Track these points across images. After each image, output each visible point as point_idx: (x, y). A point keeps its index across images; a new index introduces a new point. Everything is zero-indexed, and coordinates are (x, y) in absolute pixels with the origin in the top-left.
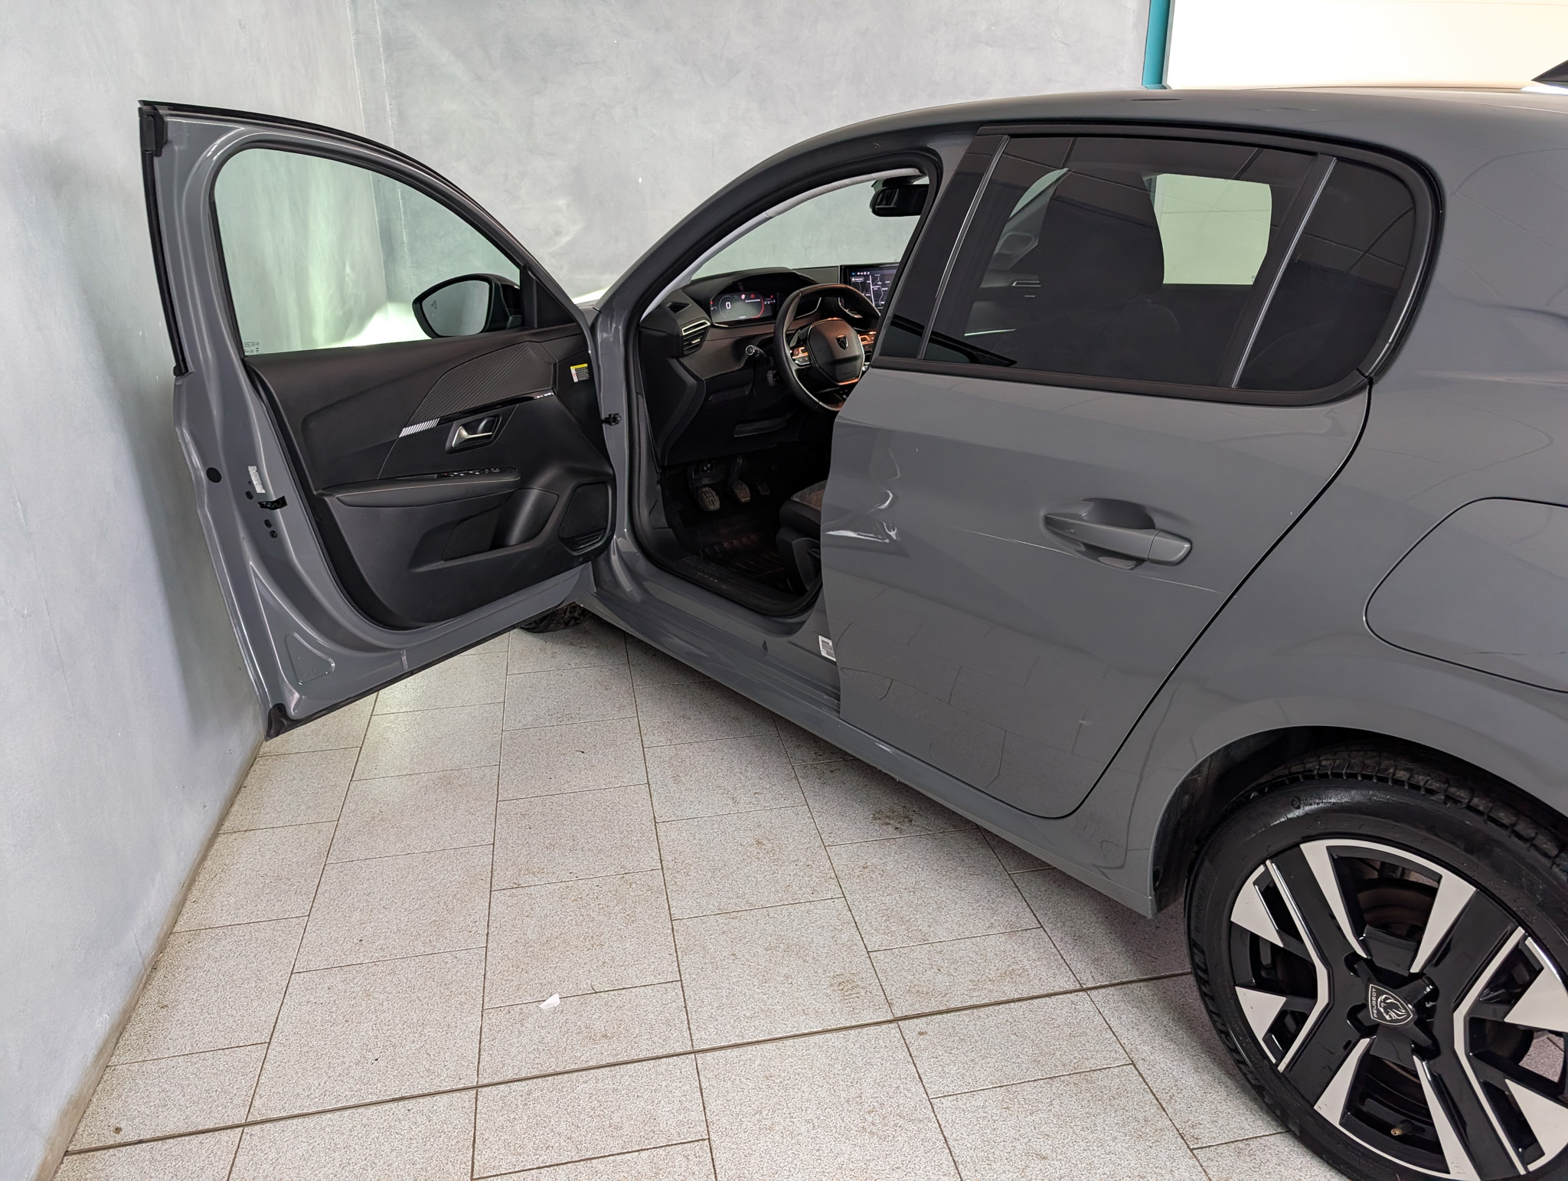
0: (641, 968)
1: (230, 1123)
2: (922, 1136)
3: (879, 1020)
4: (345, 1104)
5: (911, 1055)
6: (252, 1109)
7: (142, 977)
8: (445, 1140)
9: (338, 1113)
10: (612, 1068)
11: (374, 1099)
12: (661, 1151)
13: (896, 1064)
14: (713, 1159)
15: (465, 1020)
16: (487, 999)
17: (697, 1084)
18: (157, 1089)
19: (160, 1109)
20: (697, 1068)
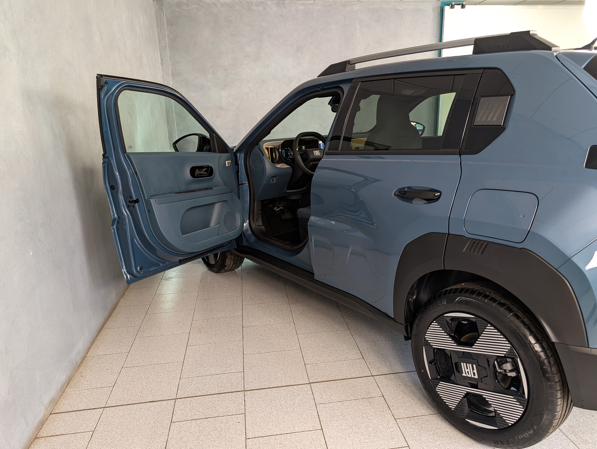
0: (231, 368)
1: (100, 407)
2: (311, 414)
3: (305, 383)
4: (135, 403)
5: (312, 393)
6: (107, 403)
7: (76, 368)
8: (164, 412)
9: (132, 405)
10: (218, 395)
11: (144, 401)
12: (230, 416)
13: (307, 395)
14: (245, 419)
15: (174, 381)
16: (182, 376)
17: (244, 399)
18: (79, 398)
19: (79, 403)
20: (245, 395)
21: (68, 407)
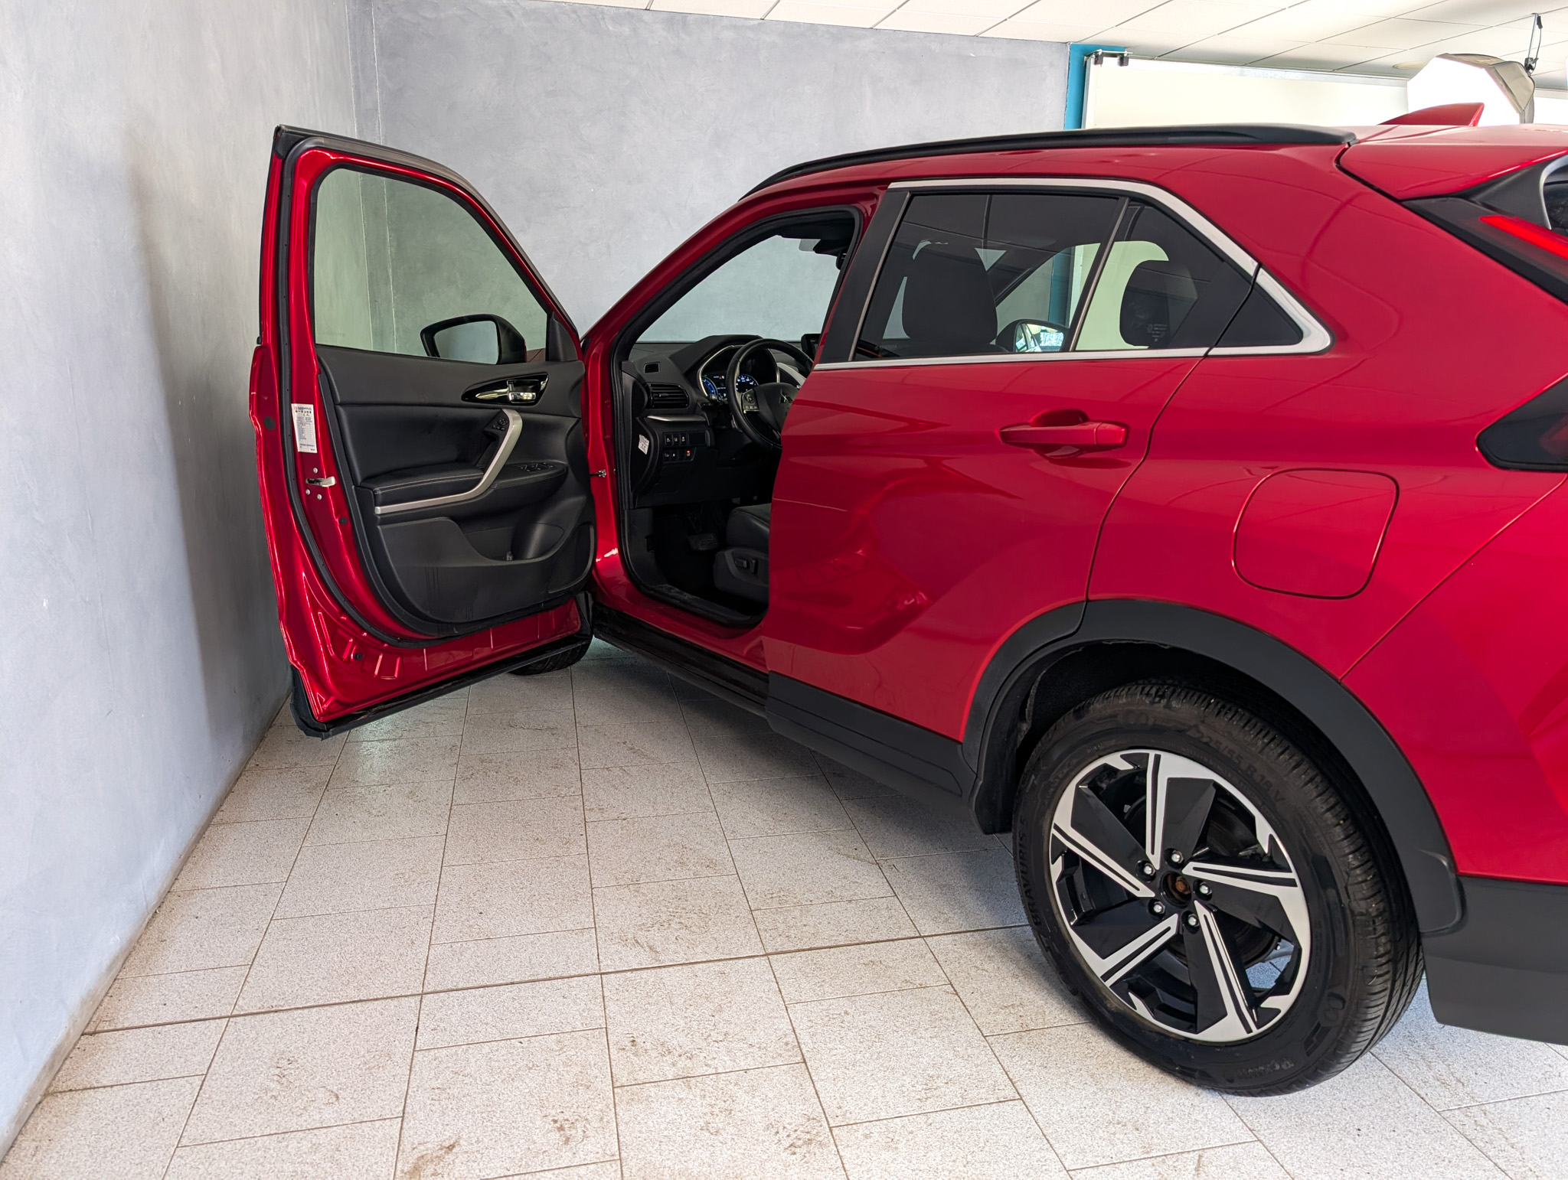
0: (563, 919)
1: (218, 1015)
2: (775, 1027)
3: (753, 955)
4: (313, 1004)
5: (775, 977)
6: (237, 1007)
7: (145, 920)
8: (394, 1027)
9: (306, 1011)
10: (533, 983)
11: (337, 1001)
12: (566, 1035)
13: (763, 982)
15: (414, 952)
16: (433, 938)
17: (601, 993)
18: (158, 994)
19: (160, 1006)
20: (602, 984)
21: (129, 1016)
